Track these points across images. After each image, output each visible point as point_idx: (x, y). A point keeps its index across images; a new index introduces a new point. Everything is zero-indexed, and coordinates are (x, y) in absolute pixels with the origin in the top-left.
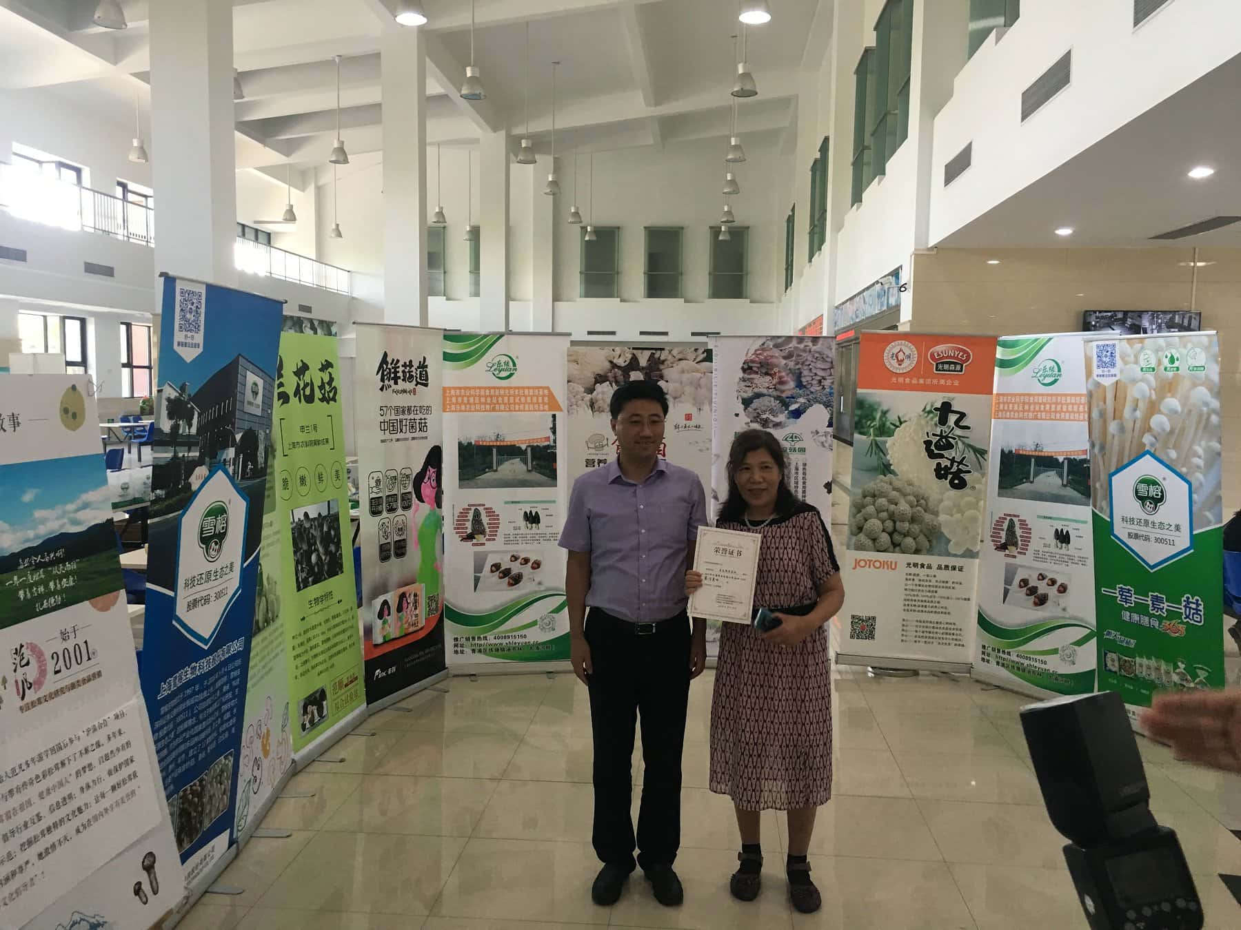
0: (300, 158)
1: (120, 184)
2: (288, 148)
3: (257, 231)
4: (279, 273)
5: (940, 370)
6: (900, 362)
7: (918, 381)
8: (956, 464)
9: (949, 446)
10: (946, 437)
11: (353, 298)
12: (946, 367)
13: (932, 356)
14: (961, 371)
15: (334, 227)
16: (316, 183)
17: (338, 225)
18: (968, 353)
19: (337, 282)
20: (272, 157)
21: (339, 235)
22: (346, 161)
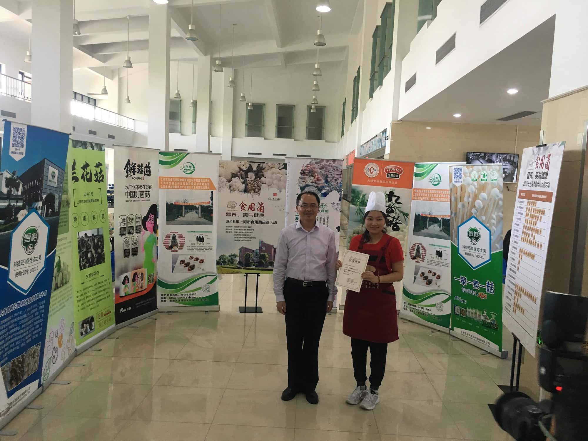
0: (110, 64)
1: (20, 73)
2: (105, 59)
3: (89, 98)
4: (99, 120)
5: (389, 177)
6: (372, 173)
7: (379, 181)
8: (395, 220)
9: (392, 212)
10: (391, 207)
11: (135, 132)
12: (392, 175)
13: (386, 170)
14: (398, 177)
15: (126, 97)
16: (119, 76)
17: (128, 97)
18: (400, 169)
19: (127, 124)
20: (96, 63)
21: (129, 102)
22: (131, 67)
